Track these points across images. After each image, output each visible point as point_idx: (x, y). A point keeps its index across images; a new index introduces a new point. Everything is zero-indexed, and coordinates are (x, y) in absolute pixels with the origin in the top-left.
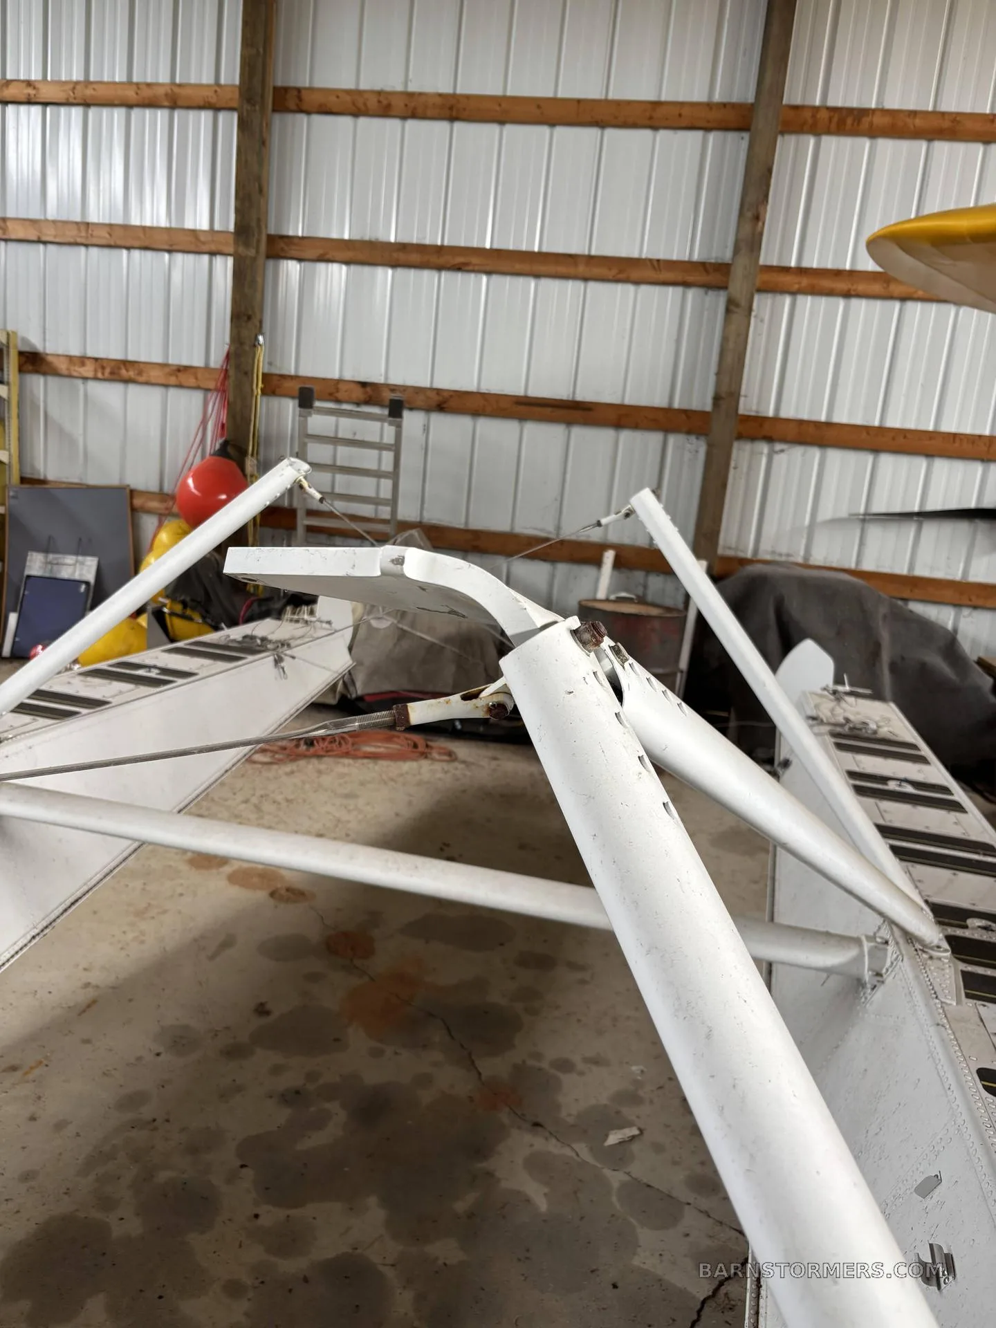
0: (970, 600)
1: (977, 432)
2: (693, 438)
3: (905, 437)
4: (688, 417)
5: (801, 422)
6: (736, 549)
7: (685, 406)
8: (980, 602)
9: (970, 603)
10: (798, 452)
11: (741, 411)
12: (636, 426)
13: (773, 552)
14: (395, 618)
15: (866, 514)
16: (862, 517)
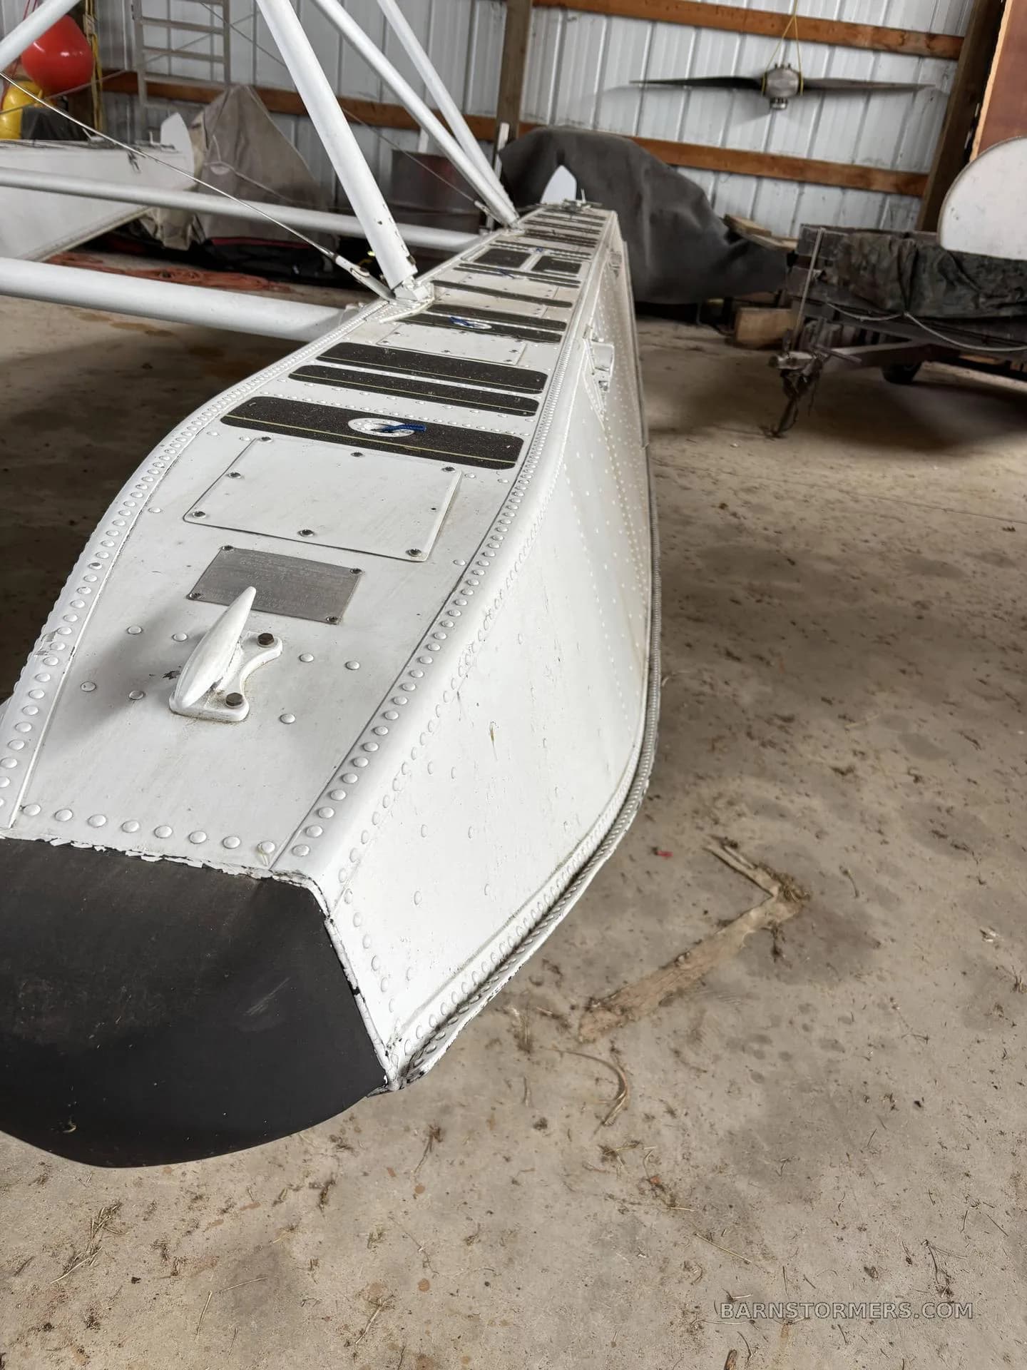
0: (726, 166)
1: (736, 5)
6: (536, 117)
9: (726, 169)
10: (587, 20)
13: (568, 120)
14: (233, 165)
15: (644, 82)
16: (641, 85)
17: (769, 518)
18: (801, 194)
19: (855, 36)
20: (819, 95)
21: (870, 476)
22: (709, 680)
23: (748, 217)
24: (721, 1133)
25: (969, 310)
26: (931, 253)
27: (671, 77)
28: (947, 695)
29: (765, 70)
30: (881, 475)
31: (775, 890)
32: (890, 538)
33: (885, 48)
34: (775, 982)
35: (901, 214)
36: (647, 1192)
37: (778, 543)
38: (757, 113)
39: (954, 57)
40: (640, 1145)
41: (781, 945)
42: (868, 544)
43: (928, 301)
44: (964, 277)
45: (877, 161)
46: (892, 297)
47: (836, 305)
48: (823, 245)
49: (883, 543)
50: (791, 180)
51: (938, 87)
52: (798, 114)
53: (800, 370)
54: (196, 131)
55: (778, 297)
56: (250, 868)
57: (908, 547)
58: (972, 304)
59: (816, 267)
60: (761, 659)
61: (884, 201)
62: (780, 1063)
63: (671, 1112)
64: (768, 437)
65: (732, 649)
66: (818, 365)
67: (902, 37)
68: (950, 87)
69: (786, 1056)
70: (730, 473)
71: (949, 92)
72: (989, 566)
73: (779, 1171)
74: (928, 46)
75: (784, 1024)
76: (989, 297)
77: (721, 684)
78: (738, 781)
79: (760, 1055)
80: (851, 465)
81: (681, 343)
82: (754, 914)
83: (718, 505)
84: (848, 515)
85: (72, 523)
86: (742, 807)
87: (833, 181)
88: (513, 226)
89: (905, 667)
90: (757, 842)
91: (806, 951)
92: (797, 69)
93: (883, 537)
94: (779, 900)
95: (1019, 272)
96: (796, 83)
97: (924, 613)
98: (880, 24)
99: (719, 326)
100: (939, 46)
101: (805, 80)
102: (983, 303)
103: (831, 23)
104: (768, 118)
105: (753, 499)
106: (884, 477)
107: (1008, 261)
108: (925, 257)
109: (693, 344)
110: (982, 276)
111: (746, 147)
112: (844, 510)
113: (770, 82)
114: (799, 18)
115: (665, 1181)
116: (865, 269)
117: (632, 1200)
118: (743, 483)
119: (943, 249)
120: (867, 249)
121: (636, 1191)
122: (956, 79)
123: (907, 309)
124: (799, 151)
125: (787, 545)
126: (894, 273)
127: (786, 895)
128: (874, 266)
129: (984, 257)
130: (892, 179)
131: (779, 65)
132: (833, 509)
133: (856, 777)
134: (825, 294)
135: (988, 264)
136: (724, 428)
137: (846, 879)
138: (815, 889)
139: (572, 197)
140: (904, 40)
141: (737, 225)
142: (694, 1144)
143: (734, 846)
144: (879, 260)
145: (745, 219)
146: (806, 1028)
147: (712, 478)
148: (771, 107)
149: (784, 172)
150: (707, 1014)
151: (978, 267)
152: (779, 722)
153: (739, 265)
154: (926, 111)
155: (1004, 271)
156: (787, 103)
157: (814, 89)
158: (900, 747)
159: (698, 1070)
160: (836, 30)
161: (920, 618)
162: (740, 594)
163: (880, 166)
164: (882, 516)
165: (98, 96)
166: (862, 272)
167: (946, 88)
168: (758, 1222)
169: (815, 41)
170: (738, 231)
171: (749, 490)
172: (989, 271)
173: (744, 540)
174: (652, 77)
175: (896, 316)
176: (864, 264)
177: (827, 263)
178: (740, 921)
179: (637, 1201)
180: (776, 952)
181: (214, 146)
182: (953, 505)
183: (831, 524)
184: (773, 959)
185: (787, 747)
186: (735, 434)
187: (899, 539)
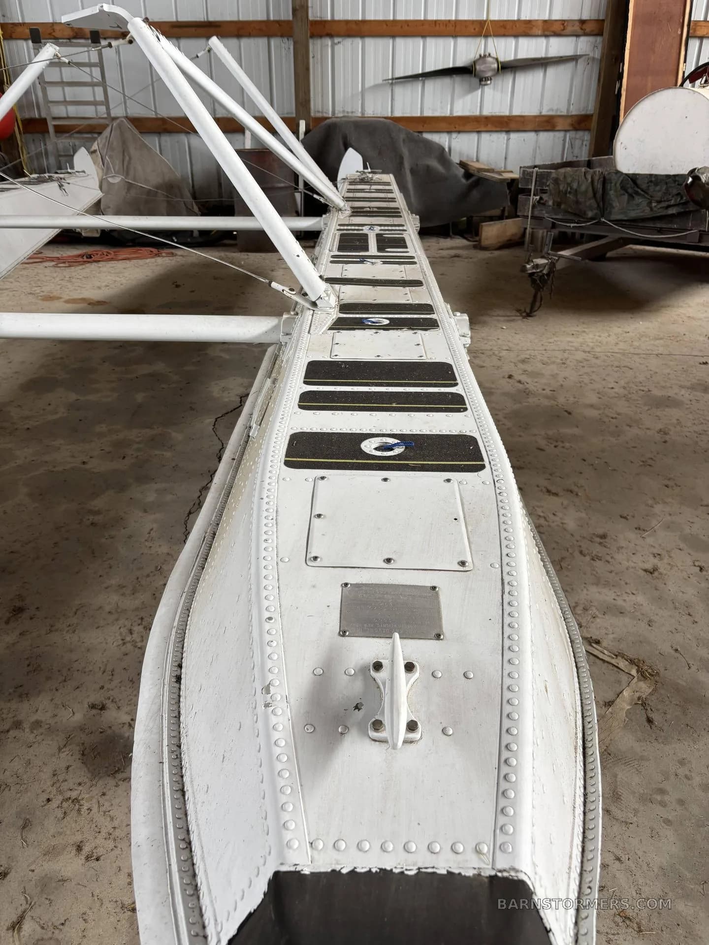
0: (455, 128)
1: (448, 18)
2: (285, 40)
3: (408, 25)
4: (280, 25)
5: (347, 22)
6: (322, 112)
7: (277, 18)
8: (461, 129)
9: (455, 130)
10: (348, 42)
11: (311, 18)
12: (249, 35)
13: (344, 111)
14: (123, 175)
15: (393, 79)
16: (390, 81)
17: (544, 381)
18: (508, 139)
19: (531, 28)
20: (511, 71)
21: (600, 336)
22: (542, 514)
23: (475, 160)
24: (656, 870)
25: (647, 213)
26: (614, 177)
27: (410, 73)
28: (702, 500)
29: (473, 60)
30: (607, 334)
31: (634, 672)
32: (628, 383)
33: (552, 34)
34: (655, 744)
35: (578, 143)
36: (620, 924)
37: (554, 398)
38: (472, 90)
39: (600, 34)
40: (605, 889)
41: (651, 715)
42: (613, 390)
43: (616, 208)
44: (639, 191)
45: (557, 110)
46: (591, 210)
47: (552, 218)
48: (538, 179)
49: (624, 388)
50: (501, 131)
51: (591, 55)
52: (500, 87)
53: (541, 271)
54: (94, 155)
55: (503, 211)
56: (479, 868)
57: (642, 388)
58: (648, 208)
59: (534, 195)
60: (571, 492)
61: (565, 137)
62: (678, 808)
63: (618, 859)
64: (524, 317)
65: (550, 488)
66: (552, 265)
67: (563, 24)
68: (600, 55)
69: (681, 802)
70: (507, 350)
71: (599, 58)
72: (698, 394)
73: (702, 891)
74: (581, 29)
75: (672, 777)
76: (659, 202)
77: (551, 516)
78: (585, 591)
79: (663, 804)
80: (586, 330)
81: (445, 253)
82: (625, 693)
83: (507, 376)
84: (594, 370)
85: (84, 463)
86: (594, 610)
87: (529, 128)
88: (343, 209)
89: (667, 482)
90: (611, 636)
91: (669, 716)
92: (495, 56)
93: (622, 383)
94: (639, 680)
95: (677, 183)
96: (496, 65)
97: (667, 438)
98: (546, 18)
99: (466, 236)
100: (588, 28)
101: (501, 63)
102: (655, 206)
103: (513, 21)
104: (480, 91)
105: (528, 368)
106: (609, 336)
107: (668, 176)
108: (610, 179)
109: (453, 252)
110: (651, 189)
111: (467, 113)
112: (591, 366)
113: (478, 67)
114: (492, 21)
115: (630, 913)
116: (570, 193)
117: (613, 932)
118: (518, 356)
119: (622, 173)
120: (569, 180)
121: (613, 925)
122: (603, 48)
123: (602, 216)
124: (502, 110)
125: (561, 400)
126: (590, 193)
127: (643, 675)
128: (576, 190)
129: (651, 175)
130: (569, 121)
131: (482, 55)
132: (583, 367)
133: (661, 574)
134: (544, 212)
135: (654, 180)
136: (493, 316)
137: (677, 655)
138: (660, 667)
139: (361, 168)
140: (564, 27)
141: (469, 167)
142: (640, 882)
143: (598, 642)
144: (579, 185)
145: (473, 162)
146: (686, 777)
147: (496, 356)
148: (480, 84)
149: (496, 127)
150: (619, 777)
151: (648, 183)
152: (598, 540)
153: (475, 194)
154: (586, 73)
155: (666, 183)
156: (491, 79)
157: (508, 68)
158: (682, 546)
159: (626, 823)
160: (518, 26)
161: (665, 442)
162: (542, 443)
163: (559, 113)
164: (617, 367)
165: (21, 137)
166: (568, 195)
167: (597, 55)
168: (699, 933)
169: (504, 36)
170: (472, 172)
171: (523, 361)
172: (656, 184)
173: (532, 401)
174: (397, 75)
175: (594, 222)
176: (569, 189)
177: (543, 191)
178: (618, 700)
179: (616, 932)
180: (650, 721)
181: (108, 164)
182: (661, 350)
183: (586, 379)
184: (649, 726)
185: (608, 558)
186: (502, 319)
187: (633, 383)
